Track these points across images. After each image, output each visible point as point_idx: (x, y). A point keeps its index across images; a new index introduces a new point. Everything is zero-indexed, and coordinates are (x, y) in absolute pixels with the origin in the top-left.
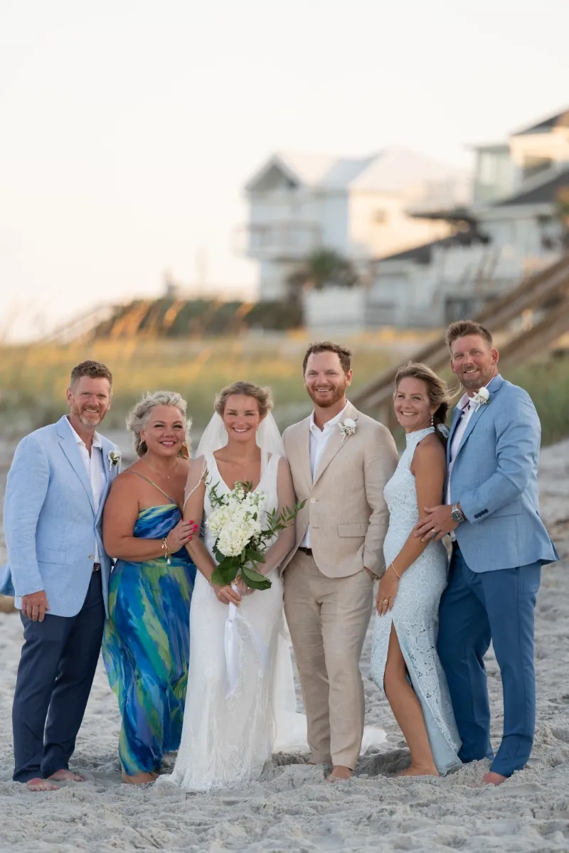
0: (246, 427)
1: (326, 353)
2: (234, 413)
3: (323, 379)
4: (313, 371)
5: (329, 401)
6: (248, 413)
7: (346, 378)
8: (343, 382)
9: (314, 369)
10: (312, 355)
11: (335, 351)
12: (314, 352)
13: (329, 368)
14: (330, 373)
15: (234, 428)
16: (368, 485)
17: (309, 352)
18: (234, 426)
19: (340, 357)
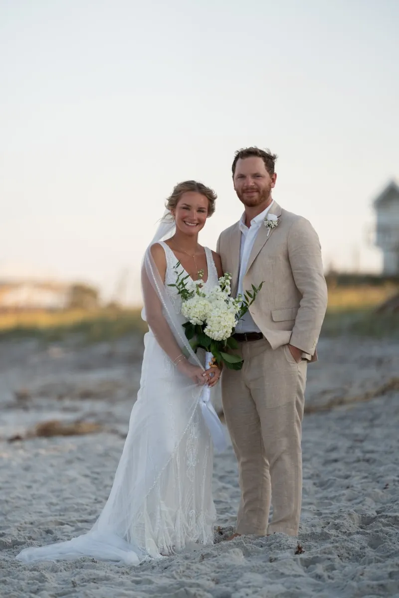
0: (196, 222)
1: (252, 159)
2: (187, 208)
3: (251, 182)
4: (241, 175)
5: (256, 201)
6: (200, 210)
7: (271, 181)
8: (267, 184)
9: (242, 173)
10: (239, 160)
11: (260, 156)
12: (242, 158)
13: (255, 172)
14: (257, 176)
15: (185, 222)
16: (294, 271)
17: (237, 158)
18: (185, 220)
19: (265, 161)
